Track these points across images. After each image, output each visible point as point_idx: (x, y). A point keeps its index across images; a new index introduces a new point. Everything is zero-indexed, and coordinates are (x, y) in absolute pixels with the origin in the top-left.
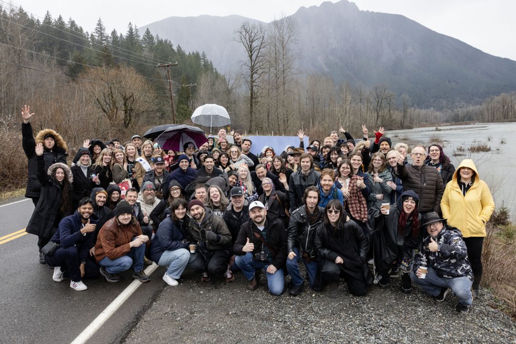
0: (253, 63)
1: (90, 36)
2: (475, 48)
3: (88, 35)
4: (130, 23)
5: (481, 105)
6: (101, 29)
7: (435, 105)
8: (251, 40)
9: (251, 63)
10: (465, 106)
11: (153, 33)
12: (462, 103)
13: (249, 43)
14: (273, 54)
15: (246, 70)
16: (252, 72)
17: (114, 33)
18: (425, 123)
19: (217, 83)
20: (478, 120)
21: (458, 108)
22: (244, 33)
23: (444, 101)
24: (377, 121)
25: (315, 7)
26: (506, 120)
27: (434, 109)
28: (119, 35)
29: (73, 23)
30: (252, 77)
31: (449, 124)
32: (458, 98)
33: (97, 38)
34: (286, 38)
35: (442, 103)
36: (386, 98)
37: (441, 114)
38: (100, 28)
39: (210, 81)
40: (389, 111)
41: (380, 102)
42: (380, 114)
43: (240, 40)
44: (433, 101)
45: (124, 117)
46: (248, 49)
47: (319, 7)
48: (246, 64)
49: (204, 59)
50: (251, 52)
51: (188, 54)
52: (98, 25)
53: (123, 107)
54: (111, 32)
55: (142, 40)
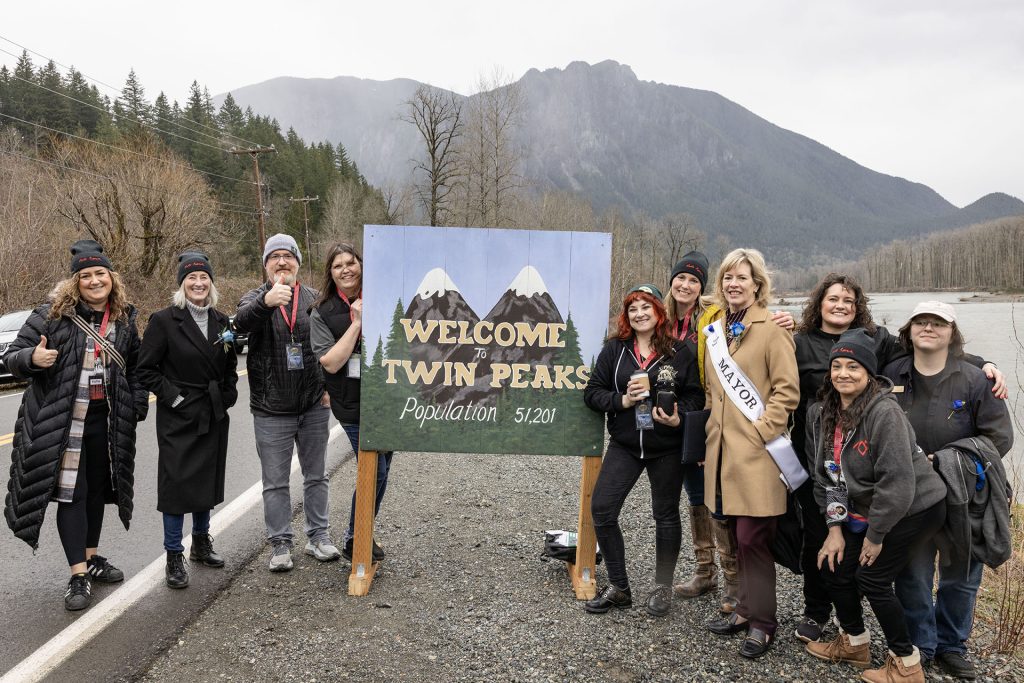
0: (437, 164)
1: (112, 104)
2: (845, 158)
3: (109, 102)
4: (195, 82)
5: (856, 260)
8: (434, 119)
9: (434, 163)
10: (829, 260)
11: (241, 104)
12: (824, 256)
13: (429, 125)
14: (478, 147)
15: (424, 178)
16: (434, 181)
17: (161, 99)
19: (367, 204)
21: (816, 266)
22: (420, 106)
23: (792, 252)
25: (555, 71)
26: (901, 288)
28: (170, 103)
29: (77, 77)
30: (434, 192)
31: (801, 294)
32: (816, 247)
33: (125, 108)
34: (504, 114)
35: (787, 256)
36: (688, 243)
37: (788, 276)
38: (133, 90)
39: (353, 200)
41: (677, 249)
43: (412, 119)
44: (771, 252)
45: (142, 253)
46: (427, 136)
47: (564, 71)
48: (422, 166)
49: (342, 156)
50: (434, 142)
51: (309, 146)
52: (129, 82)
53: (141, 231)
54: (156, 99)
55: (218, 117)
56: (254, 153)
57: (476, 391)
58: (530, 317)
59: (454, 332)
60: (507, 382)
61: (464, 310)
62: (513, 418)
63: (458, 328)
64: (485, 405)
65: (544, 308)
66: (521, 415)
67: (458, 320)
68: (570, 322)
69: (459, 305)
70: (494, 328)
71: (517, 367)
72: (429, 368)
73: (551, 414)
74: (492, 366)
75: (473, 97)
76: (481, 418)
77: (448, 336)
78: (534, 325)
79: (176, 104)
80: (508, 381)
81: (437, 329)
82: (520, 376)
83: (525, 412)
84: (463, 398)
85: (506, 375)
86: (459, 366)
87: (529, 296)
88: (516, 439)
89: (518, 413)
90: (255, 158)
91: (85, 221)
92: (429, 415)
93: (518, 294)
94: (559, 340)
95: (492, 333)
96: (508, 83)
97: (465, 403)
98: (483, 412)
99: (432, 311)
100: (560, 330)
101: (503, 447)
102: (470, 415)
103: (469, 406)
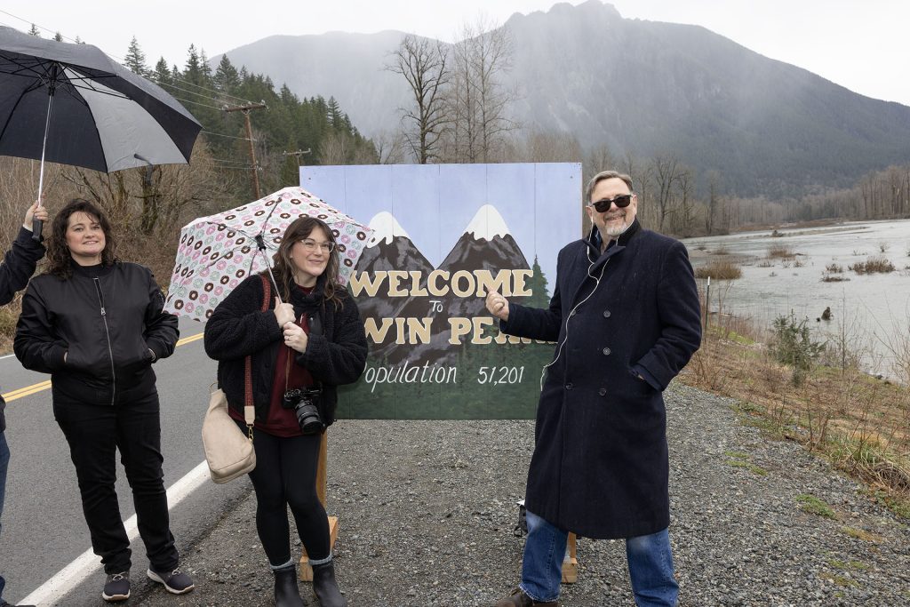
0: (425, 112)
4: (193, 46)
5: (850, 188)
6: (137, 57)
7: (766, 191)
8: (420, 68)
9: (422, 112)
10: (822, 190)
11: (236, 64)
12: (816, 186)
13: (416, 74)
14: (464, 93)
15: (413, 126)
16: (423, 129)
17: (161, 64)
18: (750, 224)
19: (359, 154)
20: (847, 215)
21: (809, 195)
22: (406, 55)
23: (783, 183)
24: (662, 221)
25: (539, 13)
26: (898, 215)
27: (766, 197)
28: (170, 68)
30: (423, 140)
31: (795, 225)
32: (808, 176)
34: (489, 59)
35: (779, 187)
36: (678, 178)
37: (779, 206)
38: (135, 59)
39: (345, 152)
40: (684, 202)
41: (667, 185)
42: (667, 208)
43: (399, 69)
44: (762, 183)
45: (142, 211)
46: (415, 85)
47: (548, 13)
48: (411, 115)
49: (333, 110)
50: (421, 92)
51: (302, 101)
52: (131, 49)
53: (139, 190)
54: (156, 64)
55: (214, 78)
56: (245, 109)
57: (432, 349)
58: (491, 262)
59: (406, 283)
60: (467, 338)
61: (415, 258)
62: (476, 379)
63: (410, 279)
64: (443, 365)
65: (506, 252)
66: (484, 375)
67: (409, 270)
68: (537, 268)
69: (410, 253)
70: (451, 277)
71: (478, 321)
72: (379, 325)
73: (519, 372)
74: (450, 320)
75: (458, 45)
76: (439, 379)
77: (399, 288)
78: (495, 272)
79: (175, 68)
80: (469, 336)
81: (386, 281)
82: (482, 332)
83: (489, 372)
84: (418, 358)
85: (466, 331)
86: (412, 321)
87: (489, 238)
88: (480, 402)
89: (481, 373)
90: (247, 114)
91: (87, 183)
92: (380, 378)
93: (476, 238)
94: (525, 289)
95: (449, 283)
96: (493, 28)
97: (420, 363)
98: (441, 372)
99: (379, 260)
100: (526, 277)
101: (465, 412)
102: (427, 377)
103: (426, 367)
